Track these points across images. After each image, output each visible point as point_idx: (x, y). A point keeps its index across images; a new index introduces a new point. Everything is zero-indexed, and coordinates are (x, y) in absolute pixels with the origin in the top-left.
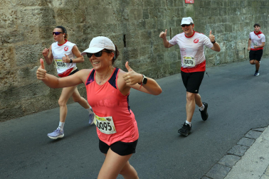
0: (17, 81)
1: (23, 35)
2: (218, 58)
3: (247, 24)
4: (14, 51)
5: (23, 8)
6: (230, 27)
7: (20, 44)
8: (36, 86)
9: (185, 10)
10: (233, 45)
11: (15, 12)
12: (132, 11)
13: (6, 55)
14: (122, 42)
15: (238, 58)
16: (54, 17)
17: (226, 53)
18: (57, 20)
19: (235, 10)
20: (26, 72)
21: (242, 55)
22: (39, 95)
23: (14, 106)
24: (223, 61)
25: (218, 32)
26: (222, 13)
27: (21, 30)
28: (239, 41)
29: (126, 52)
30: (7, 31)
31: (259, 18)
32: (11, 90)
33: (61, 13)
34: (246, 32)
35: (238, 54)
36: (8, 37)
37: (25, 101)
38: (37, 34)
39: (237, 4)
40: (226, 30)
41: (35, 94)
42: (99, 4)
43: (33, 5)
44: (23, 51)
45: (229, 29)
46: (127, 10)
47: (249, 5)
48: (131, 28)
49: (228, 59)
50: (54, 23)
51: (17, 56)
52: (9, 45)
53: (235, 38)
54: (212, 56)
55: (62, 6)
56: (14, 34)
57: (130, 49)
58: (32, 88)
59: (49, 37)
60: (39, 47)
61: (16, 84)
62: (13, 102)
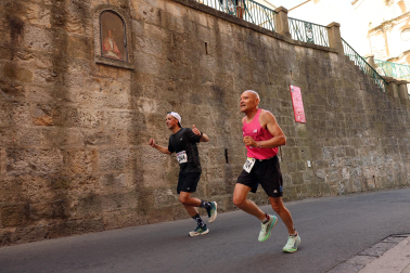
0: (100, 188)
1: (109, 137)
2: (342, 186)
3: (373, 148)
4: (98, 154)
5: (110, 110)
6: (352, 150)
7: (105, 147)
8: (121, 196)
9: (296, 130)
10: (359, 172)
11: (102, 113)
12: (235, 125)
13: (89, 157)
14: (224, 157)
15: (367, 187)
16: (144, 122)
17: (351, 180)
18: (148, 125)
19: (355, 132)
20: (111, 179)
21: (371, 183)
22: (124, 208)
23: (93, 217)
24: (349, 190)
25: (339, 156)
26: (340, 134)
27: (107, 133)
28: (365, 167)
29: (228, 169)
30: (91, 132)
31: (387, 141)
32: (92, 198)
33: (153, 118)
34: (372, 158)
35: (366, 183)
36: (91, 137)
37: (107, 212)
38: (125, 138)
39: (357, 125)
40: (348, 154)
41: (119, 206)
42: (195, 113)
43: (121, 107)
44: (108, 155)
45: (351, 153)
46: (228, 123)
47: (372, 127)
48: (234, 143)
49: (355, 188)
50: (145, 128)
51: (102, 160)
52: (93, 147)
53: (360, 163)
54: (334, 183)
55: (153, 112)
56: (99, 136)
57: (233, 165)
58: (117, 198)
59: (139, 143)
60: (127, 152)
61: (98, 191)
62: (93, 213)
